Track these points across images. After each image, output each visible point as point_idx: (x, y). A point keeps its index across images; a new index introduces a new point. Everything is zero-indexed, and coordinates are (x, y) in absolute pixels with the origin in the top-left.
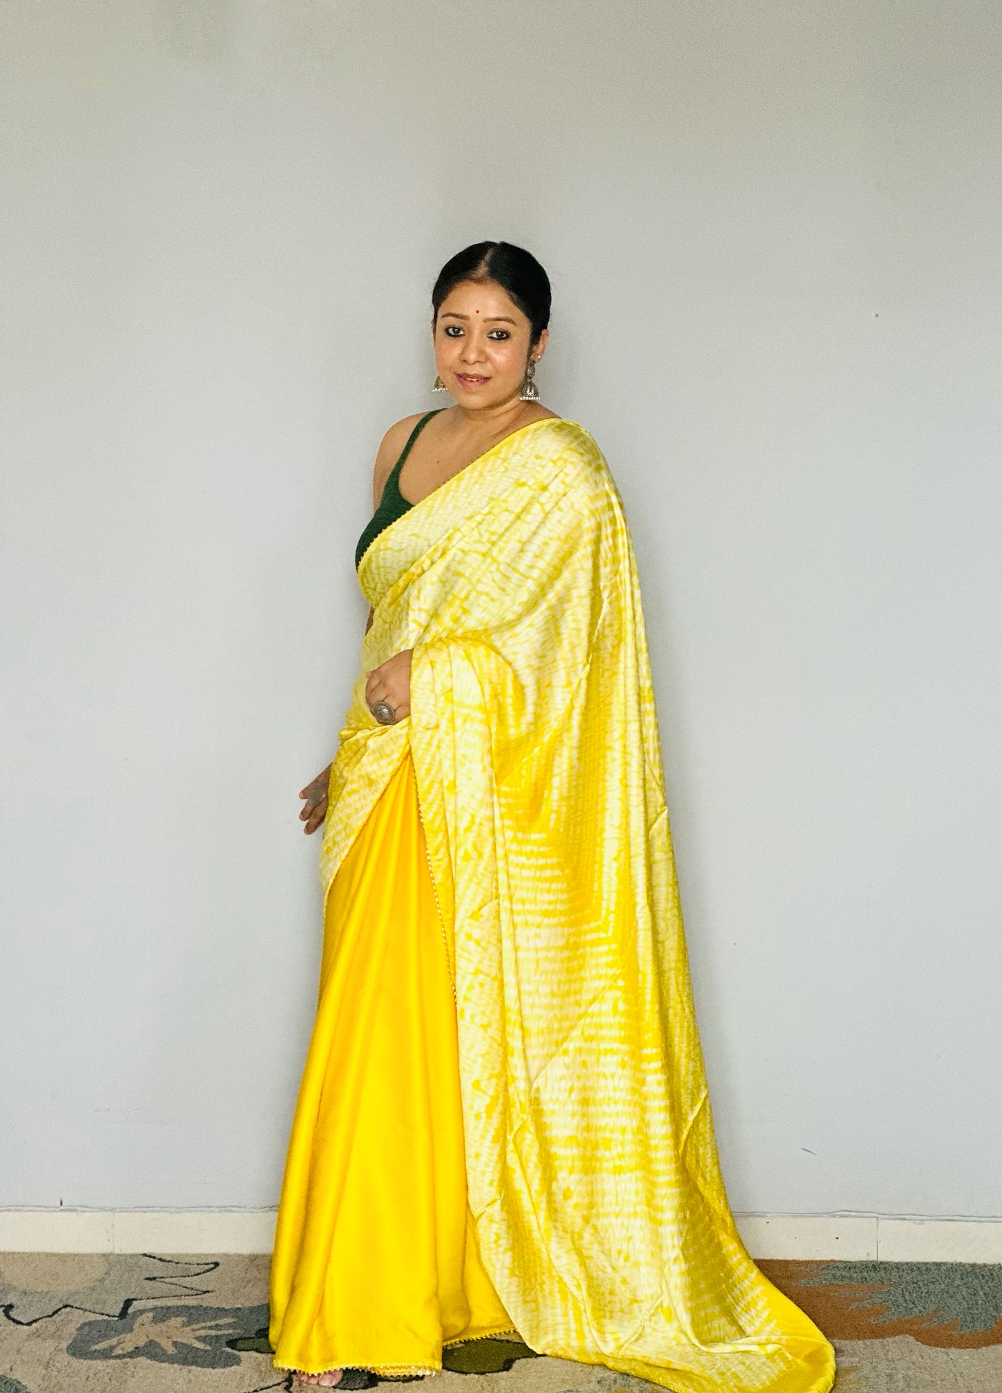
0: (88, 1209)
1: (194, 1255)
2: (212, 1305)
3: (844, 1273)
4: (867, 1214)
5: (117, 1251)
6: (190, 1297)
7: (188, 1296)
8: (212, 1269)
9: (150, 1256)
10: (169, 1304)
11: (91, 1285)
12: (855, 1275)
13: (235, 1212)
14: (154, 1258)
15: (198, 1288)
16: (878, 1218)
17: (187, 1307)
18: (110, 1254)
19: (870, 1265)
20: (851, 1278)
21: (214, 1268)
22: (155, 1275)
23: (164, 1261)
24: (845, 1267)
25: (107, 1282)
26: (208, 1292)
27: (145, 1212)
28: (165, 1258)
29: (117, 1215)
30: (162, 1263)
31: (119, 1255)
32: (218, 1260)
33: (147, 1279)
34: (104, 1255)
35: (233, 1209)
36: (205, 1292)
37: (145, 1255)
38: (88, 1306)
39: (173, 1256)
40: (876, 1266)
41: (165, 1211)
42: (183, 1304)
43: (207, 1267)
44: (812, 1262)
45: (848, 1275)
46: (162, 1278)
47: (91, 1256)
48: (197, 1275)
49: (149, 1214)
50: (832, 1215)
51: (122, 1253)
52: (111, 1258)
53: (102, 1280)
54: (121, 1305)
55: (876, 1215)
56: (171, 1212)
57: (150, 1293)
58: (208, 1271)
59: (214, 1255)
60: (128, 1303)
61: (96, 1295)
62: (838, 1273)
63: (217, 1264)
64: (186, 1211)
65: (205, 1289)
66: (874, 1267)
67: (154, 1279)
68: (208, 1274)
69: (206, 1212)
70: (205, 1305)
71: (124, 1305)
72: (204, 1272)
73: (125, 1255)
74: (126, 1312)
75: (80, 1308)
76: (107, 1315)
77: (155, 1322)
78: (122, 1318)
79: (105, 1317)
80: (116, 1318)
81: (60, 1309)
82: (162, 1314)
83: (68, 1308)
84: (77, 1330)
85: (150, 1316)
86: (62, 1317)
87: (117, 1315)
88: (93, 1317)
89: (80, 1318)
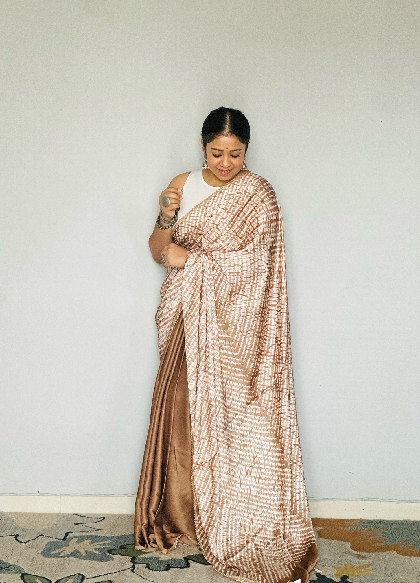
0: (49, 495)
1: (94, 514)
2: (102, 535)
4: (376, 500)
6: (93, 532)
9: (76, 515)
10: (84, 534)
11: (52, 526)
15: (96, 528)
17: (91, 536)
18: (60, 514)
20: (370, 527)
21: (103, 520)
24: (368, 522)
25: (58, 525)
26: (100, 530)
27: (73, 496)
29: (62, 497)
30: (81, 517)
31: (63, 514)
32: (104, 517)
33: (75, 524)
34: (57, 514)
35: (111, 495)
38: (50, 535)
39: (87, 515)
41: (82, 496)
43: (100, 519)
44: (354, 520)
46: (81, 524)
47: (52, 514)
48: (95, 522)
50: (361, 499)
55: (380, 500)
56: (85, 496)
57: (76, 531)
59: (103, 514)
61: (53, 530)
62: (365, 524)
64: (91, 496)
66: (380, 522)
67: (78, 524)
68: (100, 522)
69: (98, 496)
70: (99, 535)
71: (65, 535)
73: (66, 514)
74: (66, 538)
75: (47, 536)
76: (59, 539)
77: (78, 542)
78: (64, 541)
79: (57, 540)
80: (62, 540)
81: (38, 537)
82: (81, 539)
83: (42, 536)
84: (45, 545)
85: (76, 539)
86: (39, 540)
87: (62, 539)
88: (52, 540)
89: (46, 540)
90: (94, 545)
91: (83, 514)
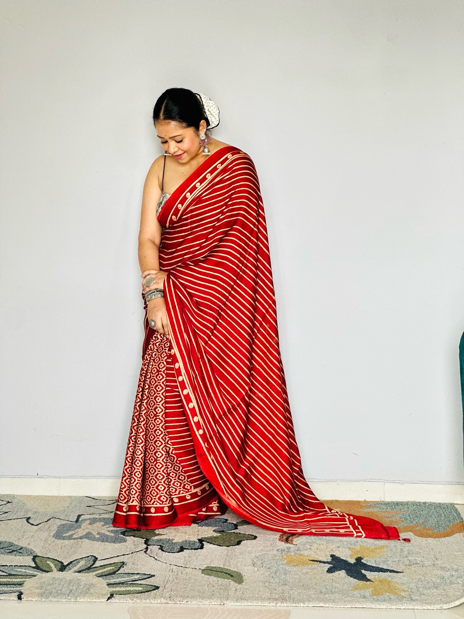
4: (380, 481)
7: (105, 513)
10: (96, 517)
11: (63, 509)
14: (91, 498)
15: (109, 510)
17: (104, 519)
30: (93, 500)
31: (75, 497)
33: (87, 506)
34: (69, 497)
37: (87, 497)
38: (62, 517)
39: (98, 497)
40: (384, 503)
42: (102, 517)
46: (93, 506)
47: (64, 497)
48: (108, 505)
50: (365, 481)
52: (72, 498)
53: (68, 507)
54: (77, 517)
55: (384, 481)
57: (89, 512)
61: (65, 513)
67: (90, 506)
72: (112, 504)
73: (78, 496)
74: (78, 520)
75: (59, 519)
76: (70, 521)
77: (90, 524)
78: (77, 523)
79: (69, 522)
80: (74, 523)
81: (50, 519)
82: (93, 521)
83: (54, 519)
84: (58, 527)
85: (88, 522)
86: (51, 522)
87: (75, 521)
88: (64, 522)
89: (58, 522)
90: (107, 528)
91: (94, 497)
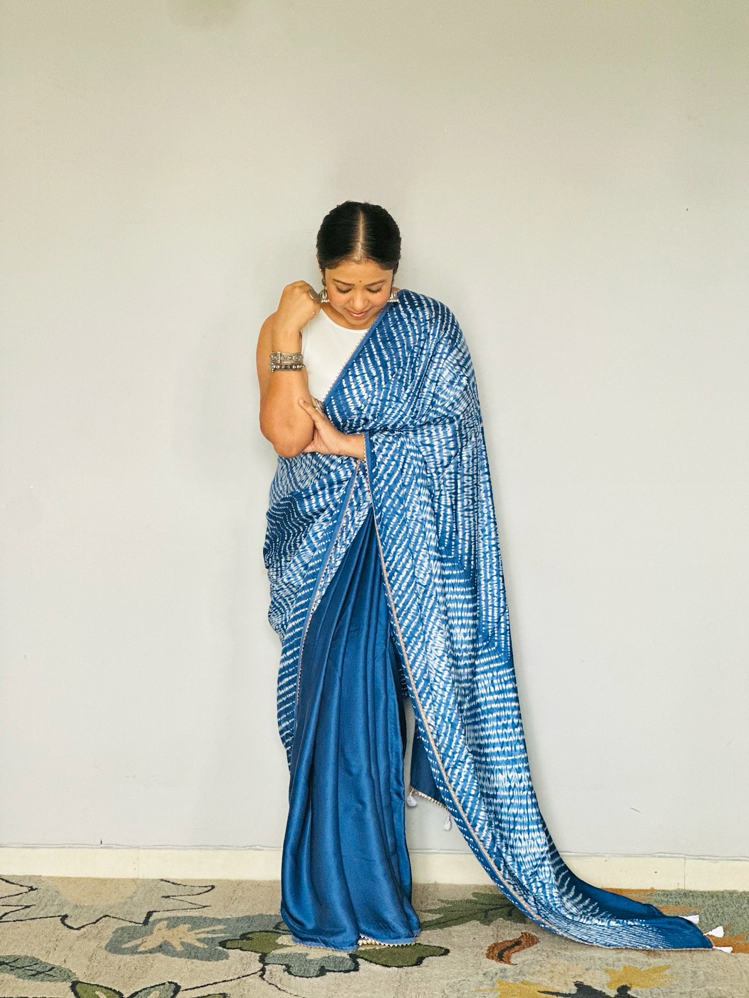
0: (120, 847)
1: (195, 881)
2: (208, 916)
3: (663, 898)
4: (678, 855)
5: (141, 877)
6: (194, 910)
7: (192, 909)
8: (209, 890)
9: (166, 881)
10: (180, 914)
11: (123, 901)
12: (671, 900)
13: (225, 849)
14: (169, 882)
15: (200, 904)
16: (685, 858)
17: (192, 918)
18: (138, 879)
19: (682, 893)
20: (668, 901)
21: (211, 889)
22: (169, 895)
23: (176, 884)
24: (664, 894)
25: (136, 898)
26: (207, 906)
27: (160, 849)
28: (175, 882)
29: (141, 851)
30: (174, 885)
31: (143, 880)
32: (214, 884)
33: (163, 897)
34: (133, 880)
35: (224, 847)
36: (204, 907)
37: (162, 880)
38: (121, 916)
39: (183, 881)
40: (686, 894)
41: (175, 849)
42: (188, 915)
43: (206, 889)
44: (640, 890)
45: (666, 900)
46: (173, 896)
47: (124, 880)
48: (198, 894)
49: (163, 851)
50: (652, 855)
51: (146, 877)
52: (139, 881)
53: (131, 898)
54: (145, 916)
55: (684, 856)
56: (179, 849)
57: (166, 908)
58: (207, 892)
59: (211, 880)
60: (150, 914)
61: (126, 908)
62: (659, 898)
63: (213, 887)
64: (189, 849)
65: (205, 905)
66: (685, 894)
67: (168, 897)
68: (207, 893)
69: (204, 849)
70: (204, 916)
71: (147, 915)
72: (204, 892)
73: (148, 880)
74: (148, 922)
75: (115, 918)
76: (136, 923)
77: (169, 927)
78: (145, 925)
79: (133, 924)
80: (140, 925)
81: (101, 918)
82: (174, 923)
83: (107, 918)
84: (112, 933)
85: (165, 922)
86: (102, 924)
87: (142, 922)
88: (124, 924)
89: (114, 925)
90: (196, 934)
